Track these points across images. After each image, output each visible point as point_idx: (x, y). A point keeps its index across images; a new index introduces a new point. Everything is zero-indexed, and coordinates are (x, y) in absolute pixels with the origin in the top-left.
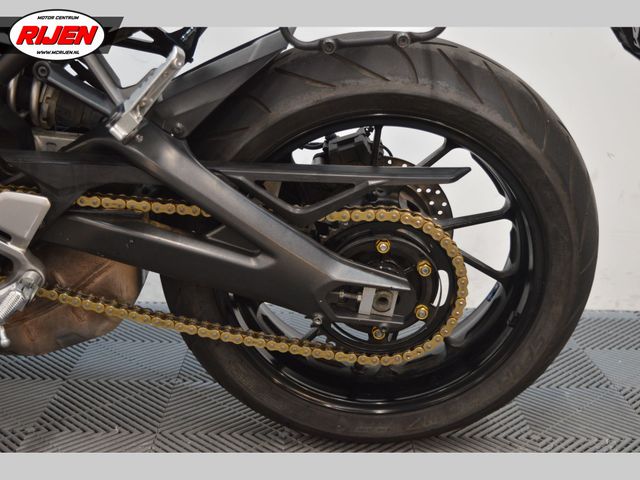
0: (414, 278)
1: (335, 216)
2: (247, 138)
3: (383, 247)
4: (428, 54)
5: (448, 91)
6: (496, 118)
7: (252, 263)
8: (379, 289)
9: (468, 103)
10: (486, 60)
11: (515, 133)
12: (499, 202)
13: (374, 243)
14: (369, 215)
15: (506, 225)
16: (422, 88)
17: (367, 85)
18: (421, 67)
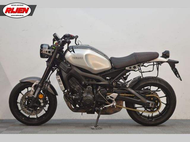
0: (155, 102)
1: (147, 96)
2: (137, 88)
3: (152, 99)
4: (156, 79)
5: (158, 82)
6: (163, 85)
7: (139, 100)
8: (152, 103)
9: (160, 83)
10: (162, 79)
11: (165, 87)
12: (165, 95)
13: (151, 98)
14: (150, 95)
15: (165, 98)
16: (155, 82)
17: (150, 82)
18: (155, 80)
